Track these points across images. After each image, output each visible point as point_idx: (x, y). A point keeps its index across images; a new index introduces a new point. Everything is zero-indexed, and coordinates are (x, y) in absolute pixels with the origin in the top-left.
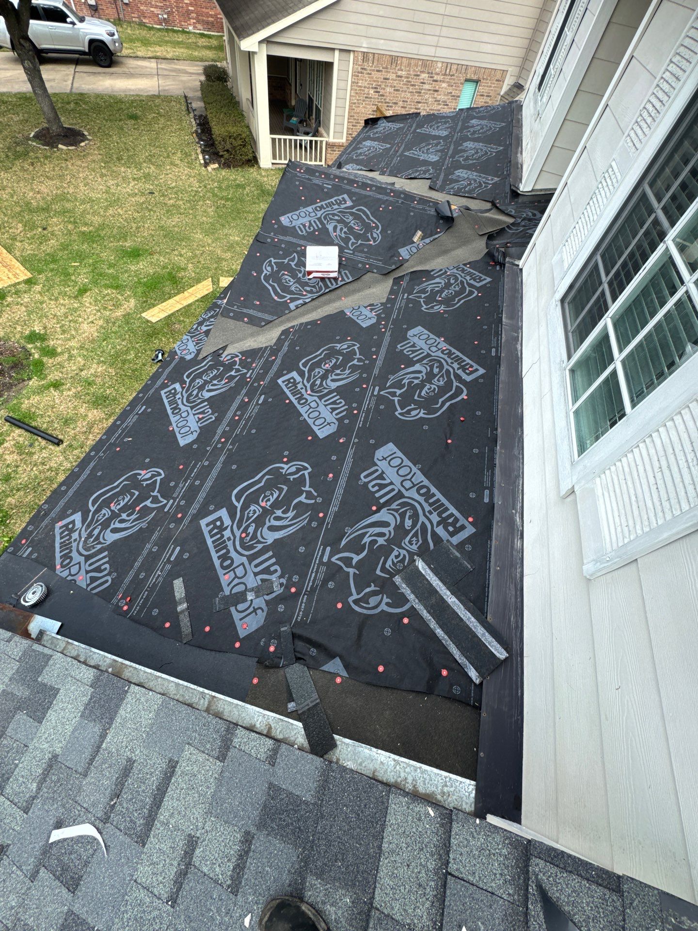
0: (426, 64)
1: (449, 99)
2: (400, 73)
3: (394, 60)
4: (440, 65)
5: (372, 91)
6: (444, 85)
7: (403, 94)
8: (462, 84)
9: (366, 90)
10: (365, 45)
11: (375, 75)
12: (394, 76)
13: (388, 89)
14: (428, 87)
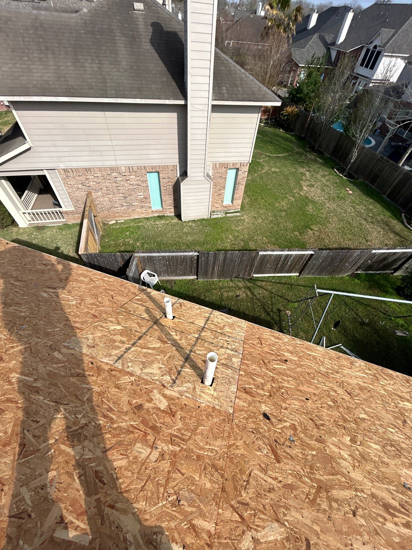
0: (113, 169)
1: (140, 183)
2: (95, 175)
3: (87, 170)
4: (123, 168)
5: (80, 186)
6: (131, 177)
7: (104, 184)
8: (145, 175)
9: (76, 186)
10: (62, 166)
11: (79, 178)
12: (93, 177)
13: (92, 183)
14: (120, 179)
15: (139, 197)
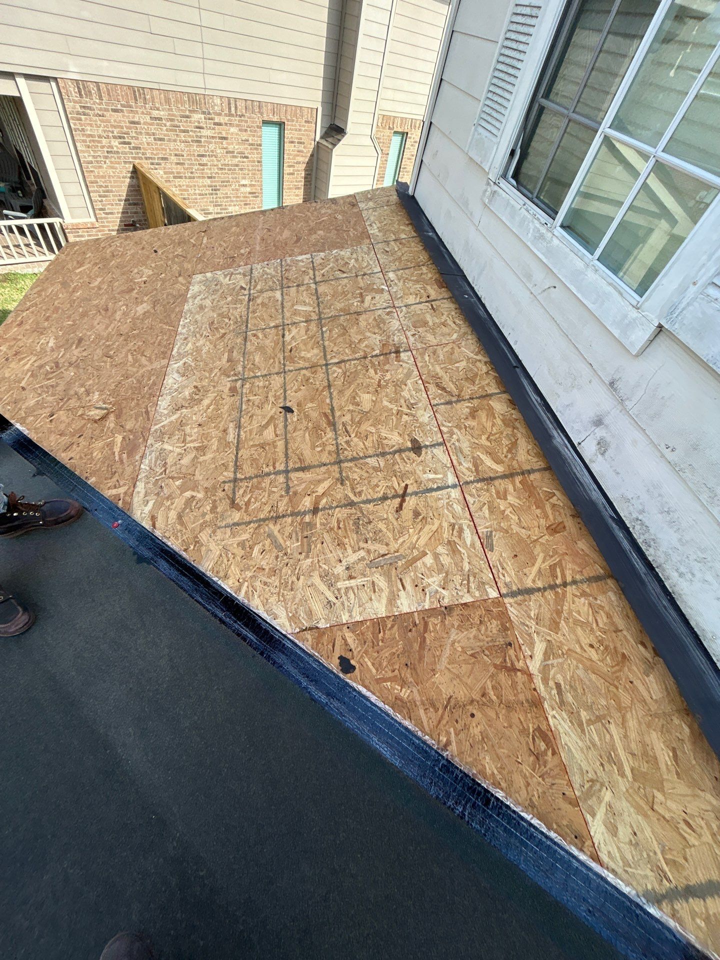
0: (195, 101)
1: (246, 149)
2: (155, 114)
4: (217, 100)
5: (116, 144)
8: (258, 127)
13: (144, 139)
14: (209, 133)
15: (242, 189)
